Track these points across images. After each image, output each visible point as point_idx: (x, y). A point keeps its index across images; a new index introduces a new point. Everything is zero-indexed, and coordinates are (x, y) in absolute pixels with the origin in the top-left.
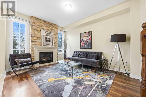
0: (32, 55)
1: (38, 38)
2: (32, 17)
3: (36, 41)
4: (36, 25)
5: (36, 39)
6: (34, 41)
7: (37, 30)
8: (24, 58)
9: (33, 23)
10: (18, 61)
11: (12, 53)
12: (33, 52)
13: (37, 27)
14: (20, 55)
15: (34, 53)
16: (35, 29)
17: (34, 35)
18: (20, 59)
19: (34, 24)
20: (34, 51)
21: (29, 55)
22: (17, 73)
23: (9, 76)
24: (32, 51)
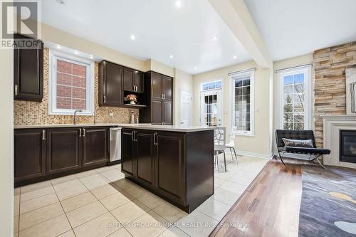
0: (317, 134)
1: (333, 95)
2: (316, 52)
3: (328, 104)
4: (328, 65)
5: (327, 98)
6: (322, 104)
7: (330, 77)
8: (298, 139)
9: (321, 63)
10: (288, 141)
11: (282, 128)
12: (319, 128)
13: (333, 69)
14: (291, 133)
15: (322, 131)
16: (325, 77)
17: (324, 89)
18: (291, 138)
19: (323, 66)
20: (322, 126)
21: (309, 135)
22: (285, 161)
23: (275, 160)
24: (316, 126)
